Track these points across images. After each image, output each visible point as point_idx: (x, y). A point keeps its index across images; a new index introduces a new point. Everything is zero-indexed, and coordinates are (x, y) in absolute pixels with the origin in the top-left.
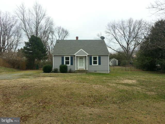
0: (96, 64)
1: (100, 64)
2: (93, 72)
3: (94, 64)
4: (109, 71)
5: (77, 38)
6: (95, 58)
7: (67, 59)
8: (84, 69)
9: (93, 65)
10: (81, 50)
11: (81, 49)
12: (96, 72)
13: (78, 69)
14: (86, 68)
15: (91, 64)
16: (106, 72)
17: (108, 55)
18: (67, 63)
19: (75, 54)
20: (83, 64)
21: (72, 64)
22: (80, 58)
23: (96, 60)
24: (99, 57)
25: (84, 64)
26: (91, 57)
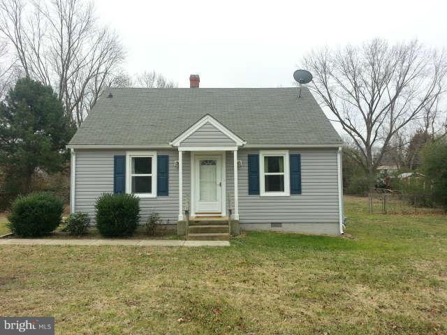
0: (281, 189)
1: (296, 189)
2: (267, 228)
3: (268, 189)
4: (341, 225)
5: (195, 80)
6: (274, 164)
7: (142, 165)
8: (224, 214)
9: (263, 193)
10: (208, 123)
11: (208, 119)
12: (277, 229)
13: (193, 215)
14: (230, 212)
15: (254, 189)
16: (330, 231)
17: (338, 148)
18: (142, 185)
19: (176, 143)
20: (219, 188)
21: (163, 190)
22: (204, 163)
23: (278, 171)
24: (291, 156)
25: (222, 193)
26: (257, 157)
